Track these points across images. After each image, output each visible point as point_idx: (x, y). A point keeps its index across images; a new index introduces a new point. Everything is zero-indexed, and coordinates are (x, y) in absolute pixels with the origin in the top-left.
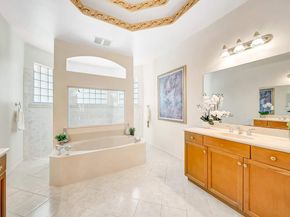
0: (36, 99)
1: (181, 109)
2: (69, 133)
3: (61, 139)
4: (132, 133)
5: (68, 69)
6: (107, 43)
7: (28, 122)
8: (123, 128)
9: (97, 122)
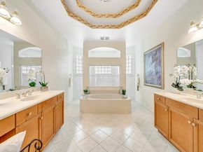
0: (78, 72)
1: (160, 78)
2: (90, 89)
3: (86, 91)
4: (124, 93)
5: (89, 56)
6: (107, 38)
7: (74, 83)
8: (119, 89)
9: (105, 84)
